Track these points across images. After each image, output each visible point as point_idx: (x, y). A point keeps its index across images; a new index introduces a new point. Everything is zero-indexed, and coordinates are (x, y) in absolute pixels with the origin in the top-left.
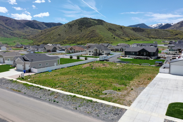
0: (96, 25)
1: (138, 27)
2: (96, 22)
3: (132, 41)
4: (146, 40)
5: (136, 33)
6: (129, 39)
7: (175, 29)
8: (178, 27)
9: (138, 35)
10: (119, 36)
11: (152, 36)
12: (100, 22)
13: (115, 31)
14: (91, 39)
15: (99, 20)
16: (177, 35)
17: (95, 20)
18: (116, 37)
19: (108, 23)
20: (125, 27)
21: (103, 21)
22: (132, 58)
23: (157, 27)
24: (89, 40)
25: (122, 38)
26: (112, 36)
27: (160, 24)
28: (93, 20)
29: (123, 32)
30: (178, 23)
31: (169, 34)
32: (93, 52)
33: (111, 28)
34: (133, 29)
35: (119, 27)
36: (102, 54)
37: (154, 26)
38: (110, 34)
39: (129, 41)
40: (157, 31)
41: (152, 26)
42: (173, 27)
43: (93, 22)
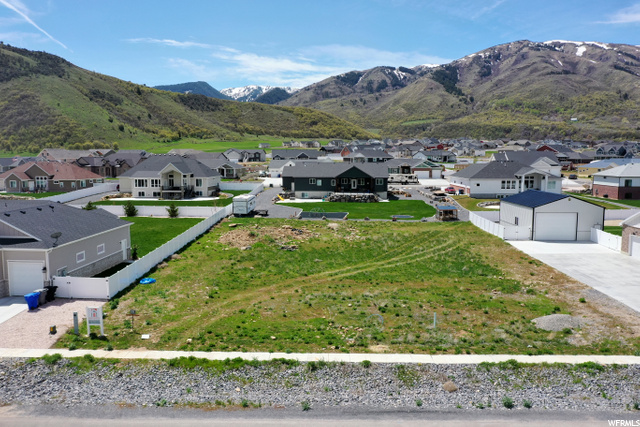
0: (34, 76)
1: (187, 92)
2: (33, 63)
3: (184, 141)
4: (229, 139)
5: (193, 114)
6: (175, 134)
7: (300, 104)
8: (308, 100)
9: (201, 119)
10: (136, 122)
11: (247, 126)
12: (50, 62)
13: (118, 101)
14: (22, 130)
15: (41, 56)
16: (314, 123)
17: (24, 52)
18: (128, 127)
19: (86, 71)
20: (152, 91)
21: (64, 61)
22: (321, 201)
23: (246, 97)
24: (10, 134)
25: (148, 131)
26: (111, 121)
27: (255, 88)
28: (17, 55)
29: (147, 108)
30: (307, 89)
31: (294, 121)
32: (155, 183)
33: (101, 91)
34: (184, 100)
35: (130, 88)
36: (197, 189)
37: (237, 92)
38: (100, 114)
39: (175, 139)
40: (259, 111)
41: (232, 94)
42: (295, 100)
43: (20, 60)
